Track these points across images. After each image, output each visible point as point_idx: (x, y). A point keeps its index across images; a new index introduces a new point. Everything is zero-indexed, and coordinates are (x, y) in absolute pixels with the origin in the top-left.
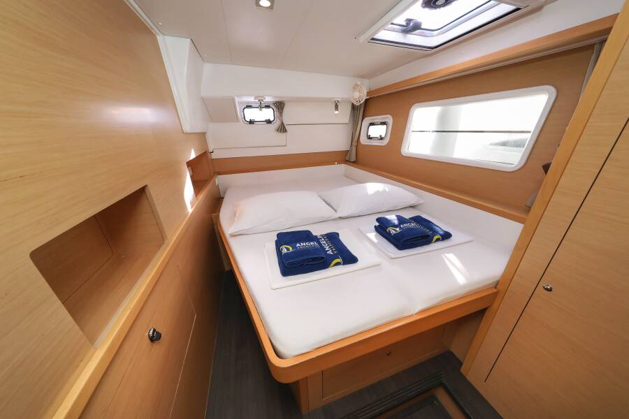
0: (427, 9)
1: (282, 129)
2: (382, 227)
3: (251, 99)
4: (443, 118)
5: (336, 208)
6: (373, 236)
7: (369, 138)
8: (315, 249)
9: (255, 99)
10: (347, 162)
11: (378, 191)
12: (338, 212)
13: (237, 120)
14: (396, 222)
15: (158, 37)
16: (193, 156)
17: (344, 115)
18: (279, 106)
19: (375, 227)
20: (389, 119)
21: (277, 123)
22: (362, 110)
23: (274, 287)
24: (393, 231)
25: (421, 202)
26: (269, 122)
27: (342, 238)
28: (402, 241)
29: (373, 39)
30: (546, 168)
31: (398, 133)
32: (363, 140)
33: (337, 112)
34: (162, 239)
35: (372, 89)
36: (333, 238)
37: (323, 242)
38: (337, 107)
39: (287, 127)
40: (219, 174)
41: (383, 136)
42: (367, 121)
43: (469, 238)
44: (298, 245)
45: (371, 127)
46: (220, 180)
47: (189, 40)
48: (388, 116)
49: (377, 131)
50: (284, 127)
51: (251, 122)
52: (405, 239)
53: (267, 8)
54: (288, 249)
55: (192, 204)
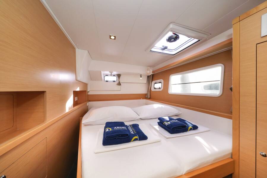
0: (168, 43)
1: (119, 84)
2: (161, 123)
3: (108, 73)
4: (182, 79)
5: (139, 115)
6: (157, 127)
7: (155, 88)
8: (124, 130)
9: (109, 72)
10: (146, 98)
11: (159, 107)
12: (140, 116)
13: (102, 80)
14: (168, 119)
15: (76, 49)
16: (78, 89)
17: (144, 80)
18: (119, 76)
19: (158, 123)
20: (162, 81)
21: (117, 82)
22: (151, 78)
23: (96, 152)
24: (166, 124)
25: (180, 113)
26: (114, 81)
27: (140, 127)
28: (171, 128)
29: (151, 51)
30: (231, 89)
31: (166, 85)
32: (153, 89)
33: (141, 78)
34: (43, 120)
35: (154, 70)
36: (135, 126)
37: (129, 128)
38: (141, 76)
39: (121, 84)
40: (90, 101)
41: (160, 87)
42: (153, 82)
43: (207, 129)
44: (115, 128)
45: (155, 84)
46: (89, 104)
47: (87, 51)
48: (161, 80)
49: (158, 86)
50: (120, 83)
51: (107, 81)
52: (173, 127)
53: (114, 39)
54: (109, 130)
55: (70, 109)
